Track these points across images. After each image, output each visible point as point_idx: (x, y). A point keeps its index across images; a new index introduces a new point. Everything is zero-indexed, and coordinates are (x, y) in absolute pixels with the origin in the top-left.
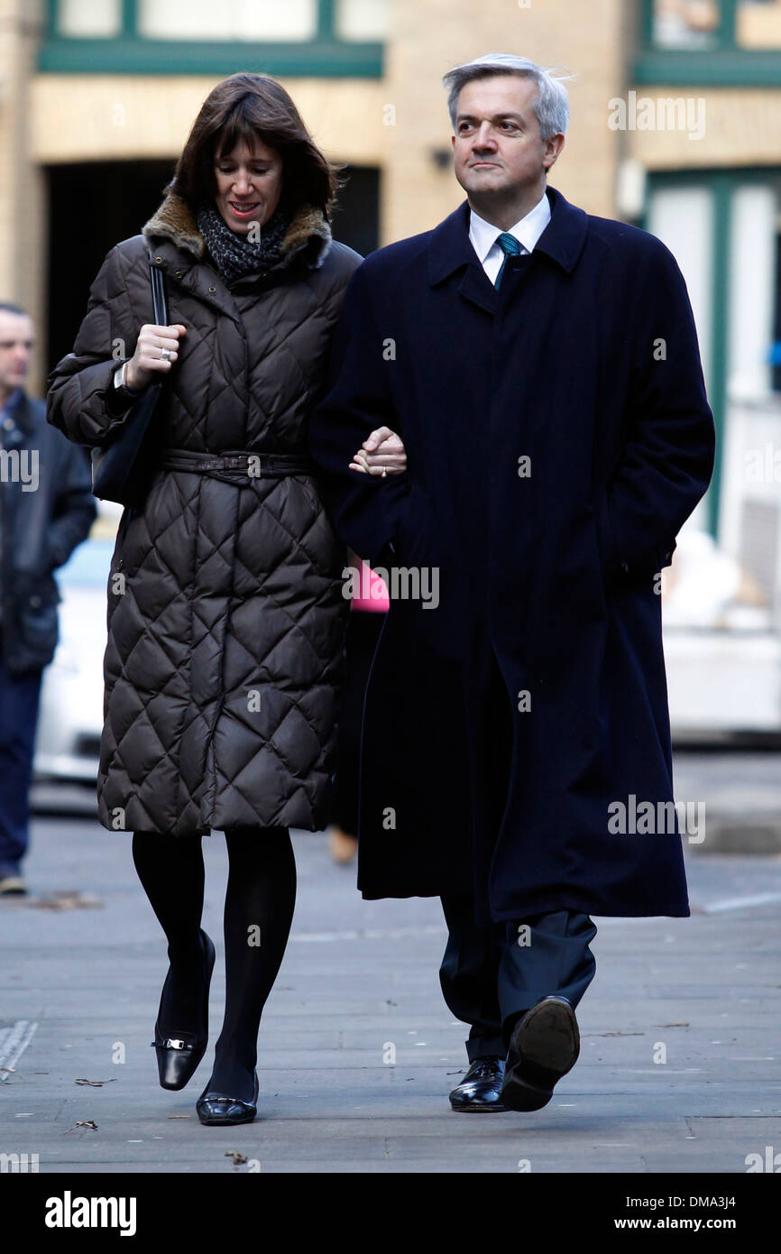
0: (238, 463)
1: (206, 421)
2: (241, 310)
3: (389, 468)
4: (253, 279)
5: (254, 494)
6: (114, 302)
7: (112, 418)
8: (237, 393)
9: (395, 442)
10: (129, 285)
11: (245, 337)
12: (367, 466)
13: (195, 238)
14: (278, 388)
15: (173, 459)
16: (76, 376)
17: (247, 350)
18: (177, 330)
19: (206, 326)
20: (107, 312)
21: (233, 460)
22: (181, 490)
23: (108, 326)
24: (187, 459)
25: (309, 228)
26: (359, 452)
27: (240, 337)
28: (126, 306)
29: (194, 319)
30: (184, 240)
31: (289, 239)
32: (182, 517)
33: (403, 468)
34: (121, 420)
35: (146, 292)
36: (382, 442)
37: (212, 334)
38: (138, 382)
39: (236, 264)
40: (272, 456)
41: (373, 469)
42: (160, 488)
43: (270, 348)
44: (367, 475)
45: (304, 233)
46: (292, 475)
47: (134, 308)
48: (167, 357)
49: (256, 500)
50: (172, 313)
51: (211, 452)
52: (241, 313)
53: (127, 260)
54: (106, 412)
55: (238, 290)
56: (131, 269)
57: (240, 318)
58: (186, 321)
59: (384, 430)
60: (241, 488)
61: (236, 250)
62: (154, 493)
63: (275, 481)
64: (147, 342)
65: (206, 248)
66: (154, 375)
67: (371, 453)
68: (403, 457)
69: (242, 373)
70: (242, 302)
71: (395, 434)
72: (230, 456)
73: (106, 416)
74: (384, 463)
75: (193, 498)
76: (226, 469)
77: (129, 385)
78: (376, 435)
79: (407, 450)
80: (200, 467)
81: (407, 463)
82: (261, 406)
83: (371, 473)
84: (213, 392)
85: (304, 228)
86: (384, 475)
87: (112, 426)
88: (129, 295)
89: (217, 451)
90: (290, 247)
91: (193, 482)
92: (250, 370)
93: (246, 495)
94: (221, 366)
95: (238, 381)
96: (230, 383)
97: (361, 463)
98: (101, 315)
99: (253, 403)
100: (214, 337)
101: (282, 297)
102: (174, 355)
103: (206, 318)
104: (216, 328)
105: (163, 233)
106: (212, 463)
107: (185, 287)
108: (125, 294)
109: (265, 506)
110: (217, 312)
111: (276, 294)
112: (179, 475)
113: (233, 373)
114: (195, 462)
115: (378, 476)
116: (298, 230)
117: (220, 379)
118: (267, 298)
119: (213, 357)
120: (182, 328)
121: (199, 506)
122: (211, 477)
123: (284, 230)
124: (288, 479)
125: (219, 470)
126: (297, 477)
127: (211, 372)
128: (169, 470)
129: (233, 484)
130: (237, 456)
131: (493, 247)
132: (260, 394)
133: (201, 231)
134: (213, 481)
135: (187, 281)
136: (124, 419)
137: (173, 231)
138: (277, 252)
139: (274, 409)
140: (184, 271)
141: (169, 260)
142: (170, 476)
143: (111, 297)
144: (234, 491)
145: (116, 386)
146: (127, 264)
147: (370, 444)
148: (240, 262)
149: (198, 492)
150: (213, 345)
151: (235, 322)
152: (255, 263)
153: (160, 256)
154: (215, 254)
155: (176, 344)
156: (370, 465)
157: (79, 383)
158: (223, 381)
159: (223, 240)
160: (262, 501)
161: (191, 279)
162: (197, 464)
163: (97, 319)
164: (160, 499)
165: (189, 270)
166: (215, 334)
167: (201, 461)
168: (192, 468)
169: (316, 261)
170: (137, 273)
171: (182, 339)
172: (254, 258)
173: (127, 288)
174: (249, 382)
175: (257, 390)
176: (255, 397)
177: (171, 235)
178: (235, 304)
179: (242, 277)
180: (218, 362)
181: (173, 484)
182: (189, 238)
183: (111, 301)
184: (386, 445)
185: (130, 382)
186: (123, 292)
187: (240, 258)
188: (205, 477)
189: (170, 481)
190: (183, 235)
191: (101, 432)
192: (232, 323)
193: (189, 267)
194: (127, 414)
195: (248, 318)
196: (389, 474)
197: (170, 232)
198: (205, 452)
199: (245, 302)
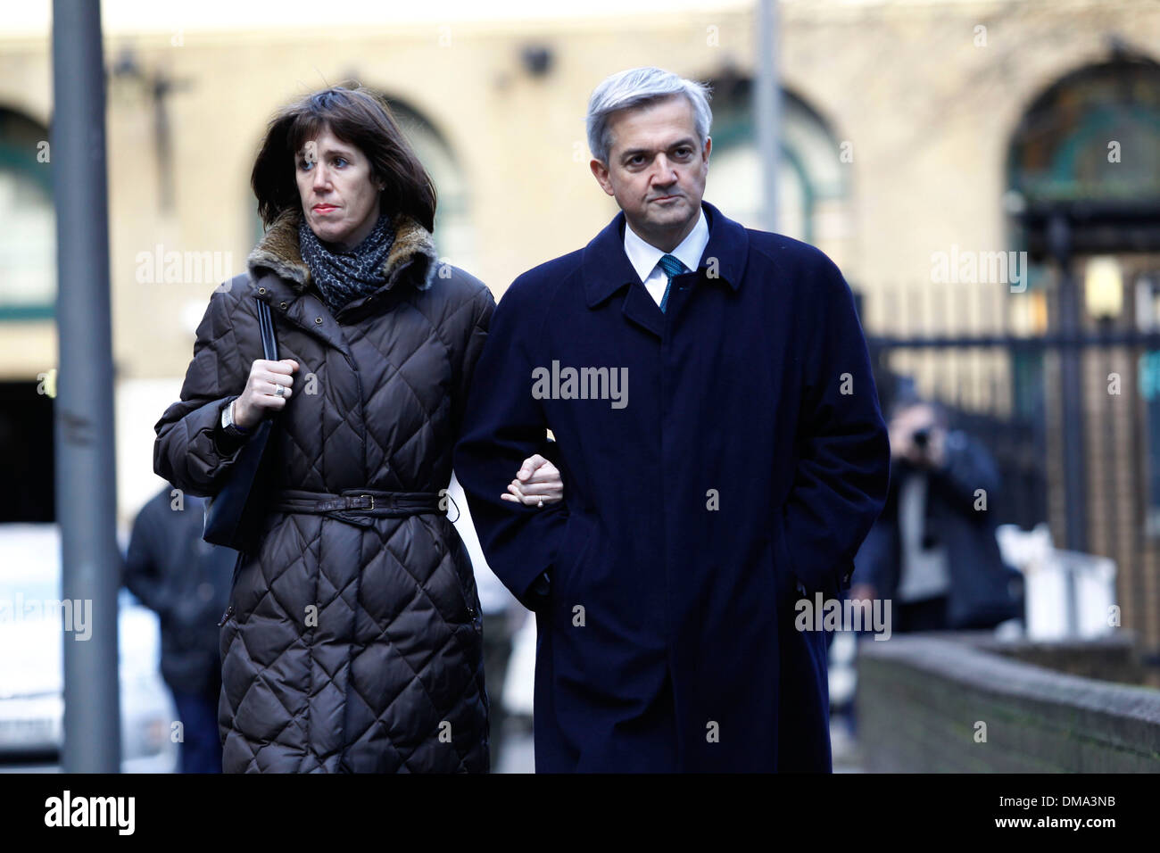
0: (360, 502)
1: (323, 461)
2: (350, 340)
3: (545, 497)
4: (359, 303)
5: (376, 535)
6: (220, 342)
7: (221, 458)
8: (352, 427)
9: (549, 469)
10: (234, 323)
11: (356, 369)
12: (520, 494)
13: (300, 267)
14: (395, 419)
15: (292, 501)
16: (183, 419)
17: (359, 380)
18: (289, 365)
19: (315, 360)
20: (214, 354)
21: (356, 500)
22: (301, 532)
23: (216, 367)
24: (306, 500)
25: (411, 245)
26: (513, 482)
27: (351, 369)
28: (231, 345)
29: (302, 353)
30: (288, 269)
31: (392, 258)
32: (301, 558)
33: (559, 496)
34: (231, 460)
35: (252, 328)
36: (535, 470)
37: (322, 368)
38: (248, 420)
39: (338, 289)
40: (396, 494)
41: (528, 499)
42: (278, 531)
43: (383, 381)
44: (522, 504)
45: (405, 251)
46: (417, 514)
47: (240, 345)
48: (281, 393)
49: (380, 542)
50: (281, 351)
51: (331, 492)
52: (350, 344)
53: (232, 298)
54: (215, 451)
55: (346, 318)
56: (236, 307)
57: (349, 350)
58: (296, 356)
59: (537, 458)
60: (363, 529)
61: (338, 274)
62: (272, 536)
63: (395, 522)
64: (259, 378)
65: (312, 280)
66: (266, 414)
67: (525, 483)
68: (560, 485)
69: (357, 406)
70: (350, 331)
71: (548, 462)
72: (352, 496)
73: (215, 455)
74: (539, 493)
75: (314, 540)
76: (348, 509)
77: (238, 423)
78: (529, 463)
79: (564, 477)
80: (320, 508)
81: (564, 491)
82: (378, 441)
83: (525, 502)
84: (328, 429)
85: (406, 245)
86: (540, 504)
87: (221, 466)
88: (235, 334)
89: (337, 490)
90: (393, 267)
91: (313, 524)
92: (365, 403)
93: (369, 538)
94: (333, 401)
95: (353, 415)
96: (345, 418)
97: (515, 493)
98: (207, 356)
99: (370, 439)
100: (324, 370)
101: (393, 325)
102: (288, 392)
103: (315, 352)
104: (325, 362)
105: (267, 264)
106: (333, 503)
107: (290, 318)
108: (231, 333)
109: (389, 547)
110: (325, 345)
111: (385, 322)
112: (299, 517)
113: (347, 408)
114: (314, 502)
115: (534, 506)
116: (400, 248)
117: (333, 414)
118: (379, 325)
119: (325, 392)
120: (295, 364)
121: (320, 548)
122: (332, 519)
123: (386, 251)
124: (412, 519)
125: (341, 511)
126: (422, 516)
127: (324, 408)
128: (288, 513)
129: (354, 525)
130: (359, 495)
131: (655, 268)
132: (376, 429)
133: (304, 259)
134: (335, 522)
135: (292, 313)
136: (234, 459)
137: (276, 259)
138: (382, 274)
139: (391, 444)
140: (289, 302)
141: (273, 290)
142: (289, 519)
143: (217, 337)
144: (356, 533)
145: (224, 425)
146: (232, 301)
147: (523, 474)
148: (342, 286)
149: (319, 534)
150: (324, 379)
151: (344, 354)
152: (358, 287)
153: (266, 285)
154: (318, 282)
155: (290, 380)
156: (525, 494)
157: (185, 425)
158: (337, 416)
159: (323, 264)
160: (385, 543)
161: (297, 310)
162: (318, 504)
163: (203, 361)
164: (278, 542)
165: (295, 301)
166: (325, 367)
167: (321, 501)
168: (312, 509)
169: (423, 282)
171: (295, 374)
172: (357, 280)
173: (233, 326)
174: (364, 416)
175: (373, 425)
176: (371, 433)
177: (273, 266)
178: (343, 335)
179: (346, 304)
180: (331, 398)
181: (292, 525)
182: (293, 267)
183: (217, 341)
184: (539, 473)
185: (240, 420)
186: (229, 330)
187: (343, 282)
188: (326, 518)
189: (288, 524)
190: (287, 264)
191: (211, 472)
192: (341, 355)
193: (295, 297)
194: (237, 453)
195: (358, 349)
196: (545, 503)
197: (272, 261)
198: (325, 492)
199: (354, 332)
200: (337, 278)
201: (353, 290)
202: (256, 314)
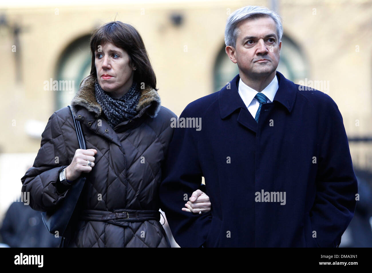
0: (123, 215)
1: (106, 195)
2: (121, 139)
3: (202, 209)
4: (126, 123)
5: (131, 230)
6: (56, 140)
7: (59, 195)
8: (122, 181)
9: (204, 196)
10: (63, 131)
11: (124, 153)
12: (191, 208)
13: (97, 106)
14: (141, 177)
15: (89, 215)
17: (125, 158)
18: (93, 151)
19: (104, 149)
20: (52, 145)
21: (120, 214)
22: (95, 230)
23: (53, 152)
24: (97, 214)
25: (151, 97)
26: (187, 202)
27: (122, 153)
28: (61, 141)
29: (98, 146)
30: (92, 107)
31: (141, 103)
32: (97, 243)
33: (209, 209)
34: (63, 195)
35: (72, 134)
36: (198, 197)
37: (107, 152)
38: (73, 177)
39: (117, 116)
40: (138, 211)
41: (194, 210)
42: (84, 229)
43: (136, 158)
44: (192, 213)
45: (148, 100)
46: (148, 220)
47: (66, 142)
48: (90, 165)
49: (132, 233)
50: (87, 144)
51: (109, 211)
52: (121, 141)
53: (62, 120)
54: (56, 192)
55: (119, 130)
56: (64, 123)
57: (121, 144)
58: (95, 147)
59: (199, 191)
60: (125, 227)
61: (117, 109)
62: (81, 232)
63: (139, 224)
64: (80, 157)
65: (103, 112)
66: (82, 174)
67: (193, 203)
68: (209, 204)
69: (124, 170)
70: (121, 135)
71: (204, 193)
72: (118, 212)
73: (56, 194)
74: (200, 207)
75: (102, 234)
76: (117, 219)
77: (68, 179)
78: (195, 193)
79: (211, 200)
80: (104, 218)
81: (211, 206)
82: (133, 187)
83: (193, 212)
84: (110, 181)
85: (149, 97)
86: (200, 213)
87: (59, 199)
88: (63, 136)
89: (111, 210)
90: (142, 107)
91: (101, 226)
92: (128, 169)
93: (128, 231)
94: (113, 167)
95: (122, 175)
96: (118, 176)
97: (189, 208)
98: (49, 146)
99: (129, 185)
100: (109, 154)
101: (140, 133)
102: (93, 164)
103: (103, 144)
104: (109, 149)
105: (82, 105)
106: (109, 216)
107: (93, 130)
108: (61, 136)
109: (137, 235)
110: (109, 142)
111: (136, 132)
112: (94, 223)
113: (120, 171)
114: (101, 216)
115: (197, 213)
116: (145, 98)
117: (113, 174)
118: (133, 134)
119: (109, 163)
120: (95, 151)
121: (105, 237)
122: (109, 223)
123: (137, 99)
124: (146, 223)
125: (113, 219)
127: (108, 171)
128: (88, 221)
129: (121, 226)
130: (122, 212)
131: (253, 99)
132: (133, 181)
133: (98, 101)
134: (111, 225)
135: (93, 127)
136: (65, 195)
137: (86, 102)
138: (135, 110)
139: (139, 188)
140: (92, 122)
141: (85, 116)
142: (89, 223)
143: (54, 137)
144: (121, 230)
145: (61, 180)
146: (62, 121)
147: (193, 198)
148: (119, 115)
149: (104, 231)
150: (109, 158)
151: (119, 146)
152: (126, 115)
153: (81, 114)
154: (106, 112)
155: (94, 158)
156: (193, 208)
157: (40, 179)
158: (115, 175)
159: (110, 104)
160: (135, 233)
161: (96, 126)
162: (103, 217)
163: (47, 149)
164: (84, 235)
165: (95, 122)
166: (109, 152)
167: (104, 215)
168: (100, 219)
169: (154, 114)
170: (67, 125)
171: (95, 156)
172: (125, 112)
173: (62, 132)
174: (127, 175)
175: (131, 179)
176: (130, 183)
177: (85, 106)
178: (118, 137)
179: (119, 123)
180: (111, 165)
181: (91, 227)
182: (94, 106)
183: (54, 140)
184: (200, 198)
185: (69, 178)
186: (61, 134)
187: (118, 112)
188: (107, 223)
190: (92, 104)
191: (54, 202)
192: (117, 147)
193: (94, 120)
194: (67, 191)
195: (124, 143)
196: (202, 212)
197: (85, 103)
198: (106, 211)
199: (122, 136)
200: (116, 110)
201: (124, 117)
202: (74, 127)
